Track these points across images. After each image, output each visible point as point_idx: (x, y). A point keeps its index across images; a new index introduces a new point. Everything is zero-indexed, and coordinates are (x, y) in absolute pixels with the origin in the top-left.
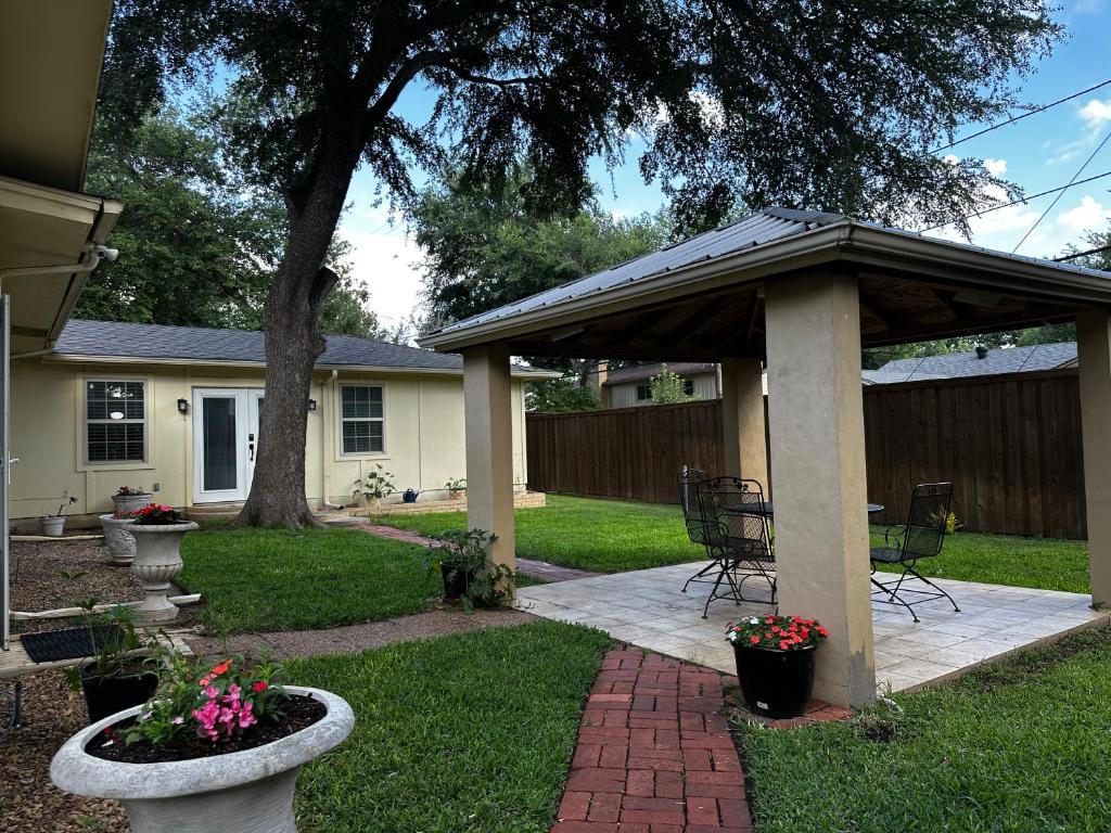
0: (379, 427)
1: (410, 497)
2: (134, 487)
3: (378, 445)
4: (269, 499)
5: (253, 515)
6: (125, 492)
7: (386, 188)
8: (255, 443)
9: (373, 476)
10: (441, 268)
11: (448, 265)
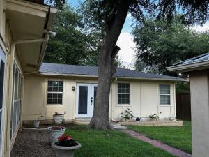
0: (128, 96)
1: (138, 119)
2: (59, 113)
3: (128, 102)
4: (98, 120)
5: (93, 125)
6: (56, 114)
7: (135, 20)
8: (93, 100)
9: (127, 112)
10: (140, 48)
11: (142, 48)
